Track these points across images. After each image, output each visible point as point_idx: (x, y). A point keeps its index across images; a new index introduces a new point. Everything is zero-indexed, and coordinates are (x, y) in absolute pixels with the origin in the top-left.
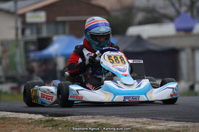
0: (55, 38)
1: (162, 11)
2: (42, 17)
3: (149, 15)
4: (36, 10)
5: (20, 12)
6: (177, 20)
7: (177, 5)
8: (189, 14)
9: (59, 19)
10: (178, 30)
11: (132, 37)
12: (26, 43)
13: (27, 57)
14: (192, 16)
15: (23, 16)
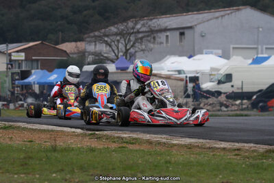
0: (33, 71)
1: (106, 55)
2: (22, 56)
3: (97, 58)
4: (17, 52)
5: (9, 52)
6: (117, 62)
7: (116, 51)
8: (124, 57)
9: (33, 58)
10: (117, 68)
11: (86, 72)
12: (13, 74)
13: (13, 84)
14: (126, 58)
15: (10, 55)
